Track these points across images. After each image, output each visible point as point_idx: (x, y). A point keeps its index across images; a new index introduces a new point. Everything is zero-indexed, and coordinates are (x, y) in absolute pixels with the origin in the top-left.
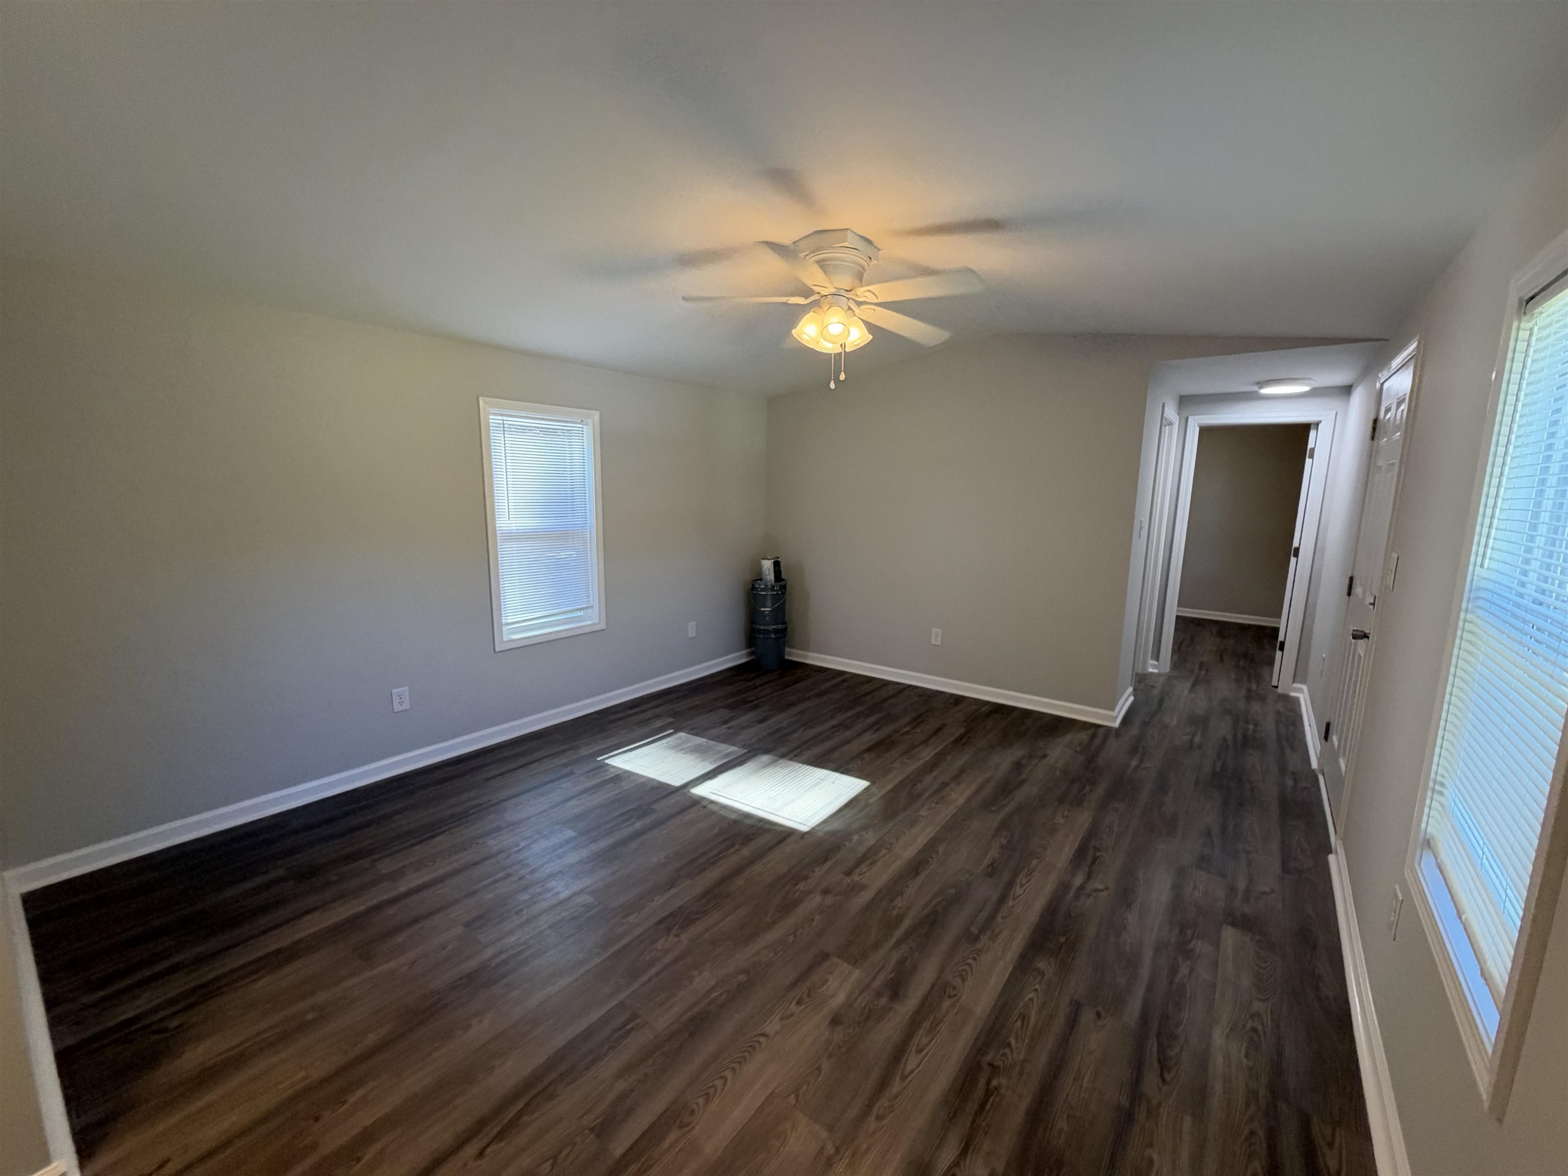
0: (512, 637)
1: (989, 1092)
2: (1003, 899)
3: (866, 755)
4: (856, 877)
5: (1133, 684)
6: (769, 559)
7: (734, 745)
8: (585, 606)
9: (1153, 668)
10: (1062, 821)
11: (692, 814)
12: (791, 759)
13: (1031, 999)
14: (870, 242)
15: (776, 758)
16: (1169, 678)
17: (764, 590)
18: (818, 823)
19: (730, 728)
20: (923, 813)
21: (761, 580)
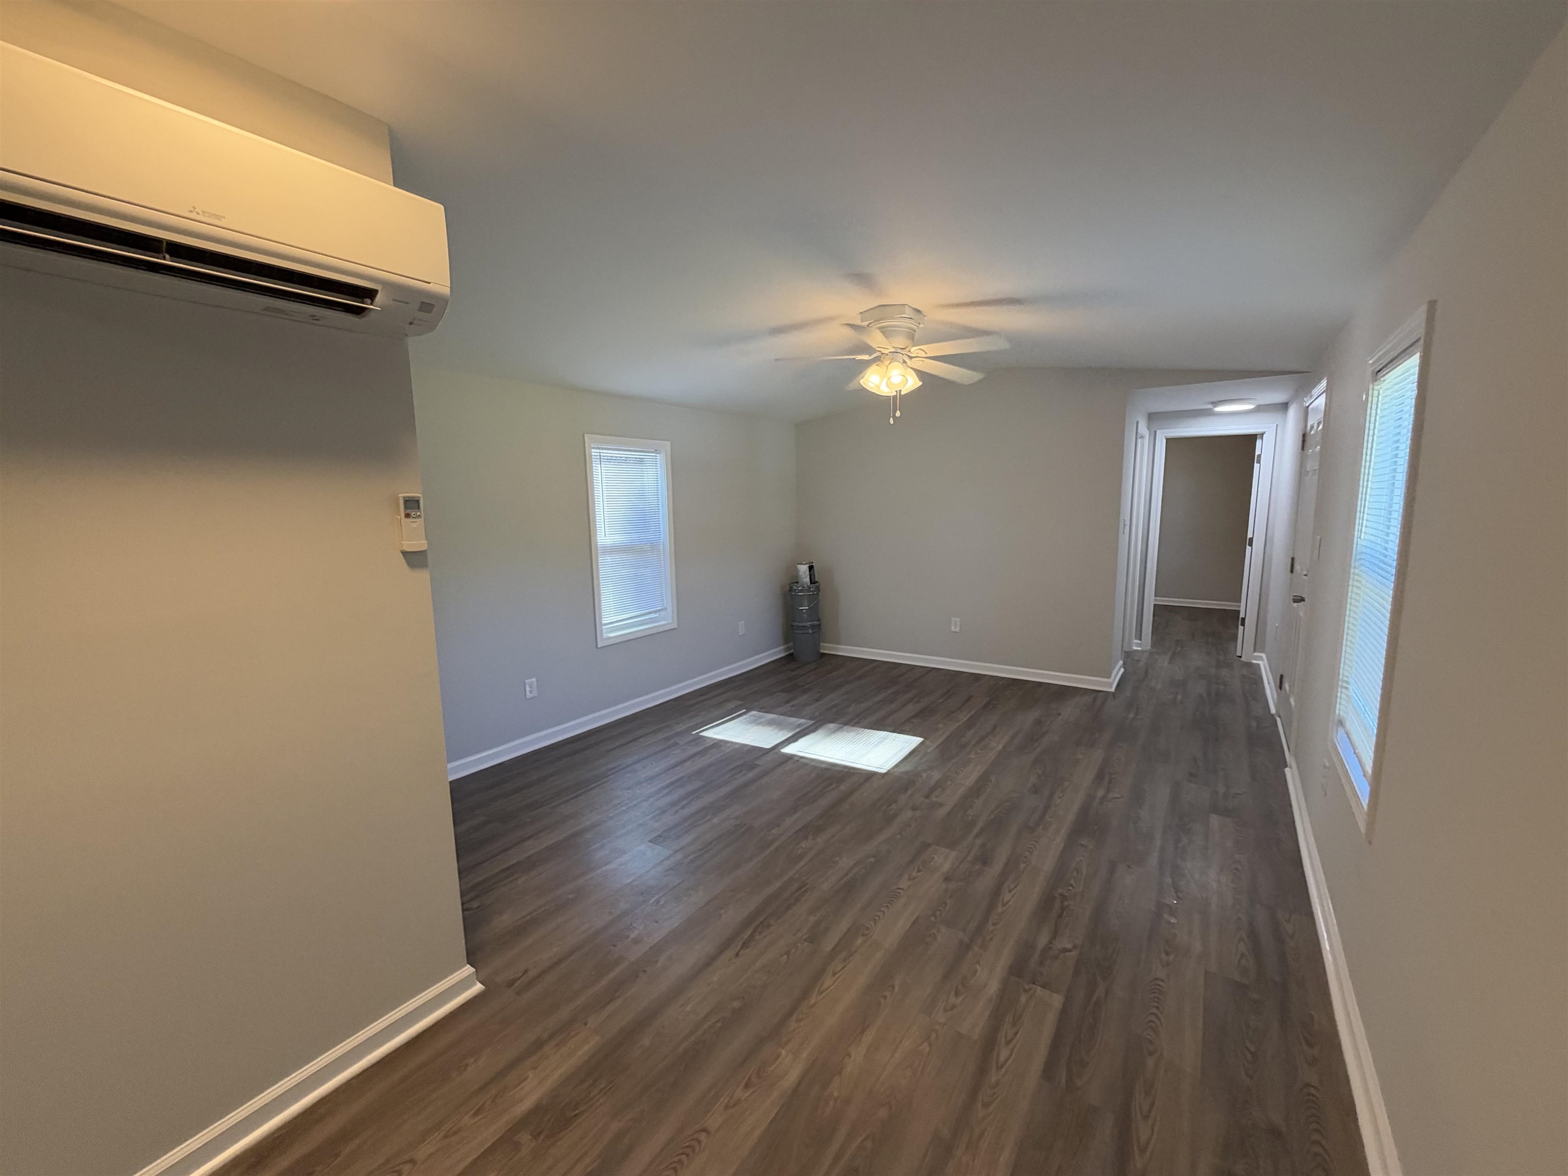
0: (609, 635)
1: (1063, 909)
2: (1047, 808)
3: (914, 720)
4: (934, 798)
5: (1123, 658)
6: (805, 564)
7: (802, 718)
8: (660, 608)
9: (1136, 647)
10: (1081, 757)
11: (788, 766)
12: (853, 726)
13: (1081, 860)
14: (919, 311)
15: (840, 726)
16: (1151, 653)
17: (801, 591)
18: (892, 766)
19: (792, 706)
20: (972, 756)
21: (797, 583)
